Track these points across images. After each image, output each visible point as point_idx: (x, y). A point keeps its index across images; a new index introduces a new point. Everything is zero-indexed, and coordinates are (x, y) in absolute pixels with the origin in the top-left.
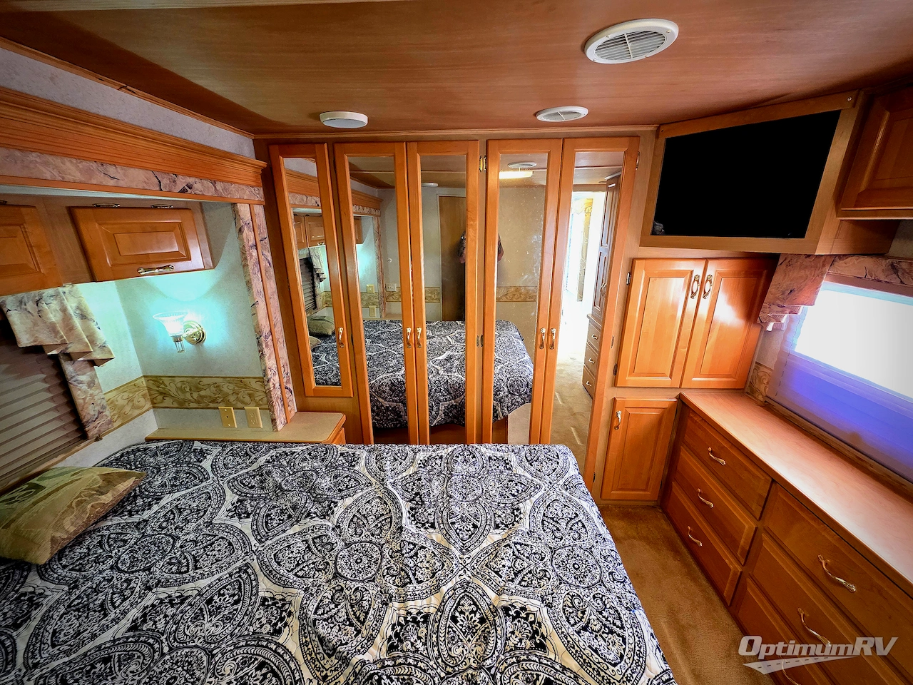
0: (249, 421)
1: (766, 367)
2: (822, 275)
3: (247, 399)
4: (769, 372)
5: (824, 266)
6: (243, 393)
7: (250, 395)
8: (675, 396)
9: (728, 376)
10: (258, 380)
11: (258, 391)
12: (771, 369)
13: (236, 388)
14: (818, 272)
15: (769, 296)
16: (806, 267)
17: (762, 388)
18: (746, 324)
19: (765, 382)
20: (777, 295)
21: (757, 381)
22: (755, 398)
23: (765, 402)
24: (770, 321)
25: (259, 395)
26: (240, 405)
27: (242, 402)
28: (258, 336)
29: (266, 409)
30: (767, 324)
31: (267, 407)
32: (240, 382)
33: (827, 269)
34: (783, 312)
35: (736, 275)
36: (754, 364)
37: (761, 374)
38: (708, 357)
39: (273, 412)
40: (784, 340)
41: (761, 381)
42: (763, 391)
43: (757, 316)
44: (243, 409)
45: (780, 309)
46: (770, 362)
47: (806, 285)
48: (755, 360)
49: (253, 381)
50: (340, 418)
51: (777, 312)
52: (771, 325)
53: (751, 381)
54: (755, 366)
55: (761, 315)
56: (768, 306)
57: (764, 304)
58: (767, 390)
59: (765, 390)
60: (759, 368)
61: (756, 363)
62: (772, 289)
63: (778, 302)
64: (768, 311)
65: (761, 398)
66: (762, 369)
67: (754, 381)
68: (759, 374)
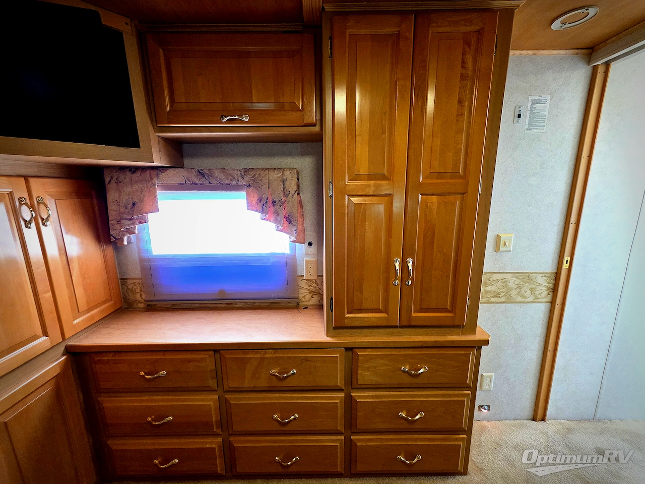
1: (132, 279)
2: (154, 185)
4: (137, 281)
5: (152, 179)
8: (61, 354)
9: (105, 302)
12: (138, 278)
14: (149, 184)
15: (112, 215)
16: (137, 182)
17: (138, 297)
18: (99, 245)
19: (138, 291)
20: (121, 211)
21: (130, 294)
22: (136, 308)
23: (148, 306)
24: (124, 236)
30: (122, 239)
33: (155, 180)
34: (134, 224)
36: (119, 281)
37: (130, 287)
40: (139, 250)
41: (134, 292)
42: (140, 299)
43: (109, 235)
45: (130, 222)
46: (135, 272)
47: (144, 196)
48: (119, 277)
51: (128, 225)
52: (125, 238)
53: (124, 297)
54: (121, 282)
55: (112, 232)
56: (116, 223)
57: (110, 222)
58: (144, 296)
59: (141, 298)
60: (126, 283)
61: (121, 279)
62: (112, 207)
63: (125, 216)
64: (117, 226)
65: (141, 305)
66: (130, 282)
67: (127, 295)
68: (129, 287)
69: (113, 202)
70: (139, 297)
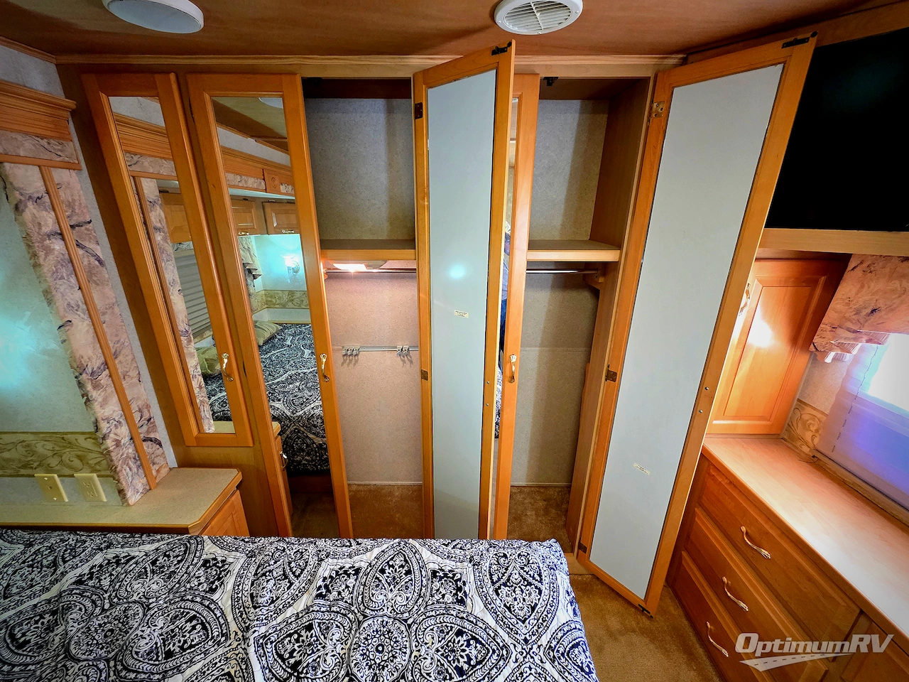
0: (85, 490)
1: (815, 409)
3: (77, 463)
4: (819, 415)
6: (68, 455)
7: (79, 457)
9: (760, 418)
10: (88, 436)
11: (90, 451)
12: (823, 413)
13: (57, 448)
15: (831, 316)
17: (808, 436)
18: (791, 348)
19: (813, 428)
20: (847, 315)
21: (800, 425)
22: (797, 448)
23: (814, 457)
24: (831, 350)
25: (93, 458)
26: (67, 472)
27: (71, 468)
28: (77, 374)
29: (107, 476)
30: (825, 354)
31: (108, 473)
32: (62, 440)
34: (856, 339)
35: (784, 283)
36: (795, 401)
37: (805, 417)
38: (736, 393)
39: (119, 481)
40: (849, 375)
41: (806, 427)
42: (810, 440)
43: (809, 340)
44: (73, 476)
45: (852, 335)
46: (823, 401)
47: (901, 302)
48: (797, 396)
49: (81, 439)
50: (231, 477)
51: (846, 338)
52: (832, 354)
53: (790, 424)
54: (797, 405)
55: (816, 340)
56: (829, 328)
57: (821, 326)
58: (816, 440)
59: (812, 440)
60: (803, 409)
61: (799, 400)
62: (837, 304)
63: (849, 325)
64: (829, 335)
65: (806, 449)
66: (808, 410)
67: (795, 425)
68: (803, 416)
69: (843, 300)
70: (810, 437)
